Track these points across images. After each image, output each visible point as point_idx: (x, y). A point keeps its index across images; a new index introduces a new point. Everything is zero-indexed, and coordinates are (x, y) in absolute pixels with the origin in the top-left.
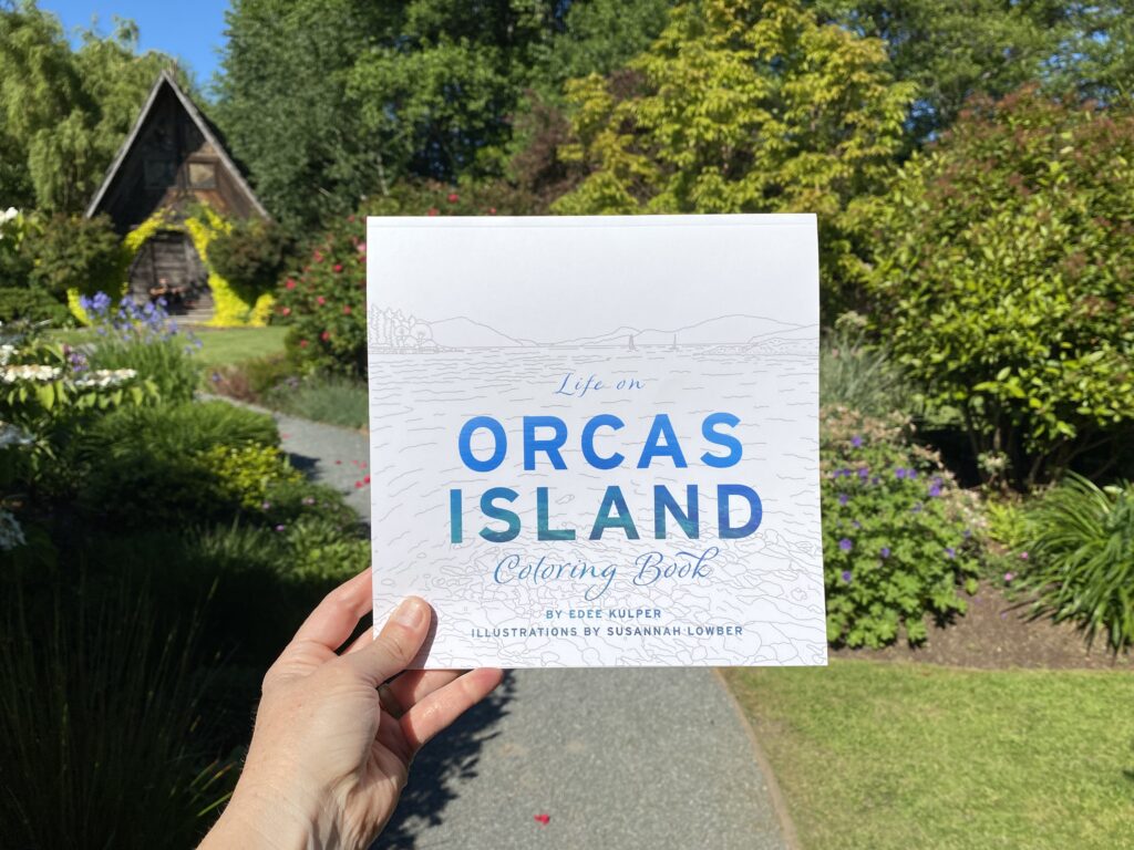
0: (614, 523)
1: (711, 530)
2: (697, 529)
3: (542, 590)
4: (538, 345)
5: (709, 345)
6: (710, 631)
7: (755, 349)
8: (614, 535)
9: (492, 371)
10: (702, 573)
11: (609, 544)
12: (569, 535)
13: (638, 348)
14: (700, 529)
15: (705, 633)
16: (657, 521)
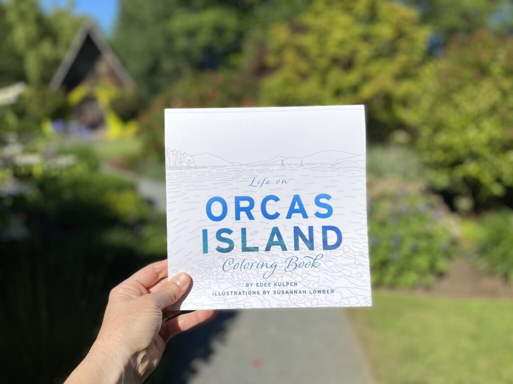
0: (276, 244)
2: (313, 246)
3: (244, 274)
4: (241, 165)
5: (317, 164)
6: (319, 292)
7: (338, 165)
8: (276, 249)
9: (220, 176)
10: (316, 265)
11: (274, 253)
12: (256, 249)
13: (285, 165)
14: (314, 246)
15: (317, 292)
16: (295, 243)
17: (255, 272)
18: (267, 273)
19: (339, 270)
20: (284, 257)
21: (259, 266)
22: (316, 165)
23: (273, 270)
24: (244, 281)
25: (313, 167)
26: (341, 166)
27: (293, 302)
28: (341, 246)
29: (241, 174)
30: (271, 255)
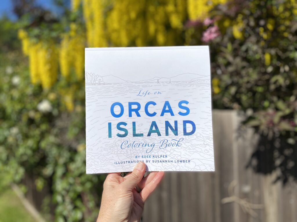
0: (154, 132)
1: (181, 133)
4: (132, 82)
7: (193, 82)
10: (179, 145)
12: (141, 135)
13: (160, 83)
14: (178, 133)
15: (180, 162)
16: (166, 131)
17: (141, 149)
18: (149, 150)
19: (194, 148)
20: (159, 140)
21: (144, 145)
22: (179, 83)
23: (152, 148)
24: (135, 155)
25: (177, 83)
26: (195, 83)
27: (164, 168)
28: (195, 133)
29: (132, 88)
30: (151, 138)
